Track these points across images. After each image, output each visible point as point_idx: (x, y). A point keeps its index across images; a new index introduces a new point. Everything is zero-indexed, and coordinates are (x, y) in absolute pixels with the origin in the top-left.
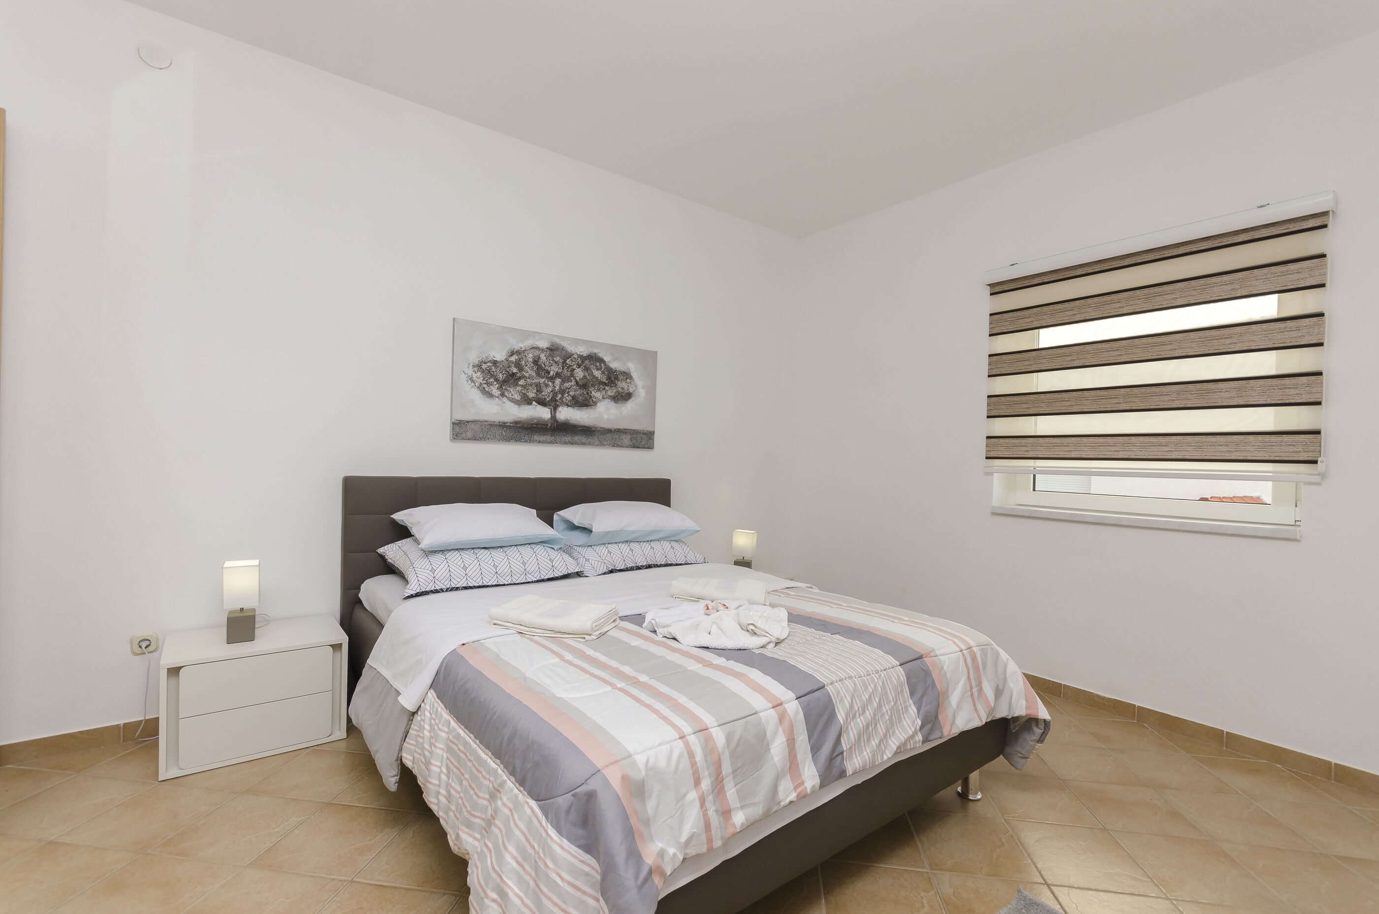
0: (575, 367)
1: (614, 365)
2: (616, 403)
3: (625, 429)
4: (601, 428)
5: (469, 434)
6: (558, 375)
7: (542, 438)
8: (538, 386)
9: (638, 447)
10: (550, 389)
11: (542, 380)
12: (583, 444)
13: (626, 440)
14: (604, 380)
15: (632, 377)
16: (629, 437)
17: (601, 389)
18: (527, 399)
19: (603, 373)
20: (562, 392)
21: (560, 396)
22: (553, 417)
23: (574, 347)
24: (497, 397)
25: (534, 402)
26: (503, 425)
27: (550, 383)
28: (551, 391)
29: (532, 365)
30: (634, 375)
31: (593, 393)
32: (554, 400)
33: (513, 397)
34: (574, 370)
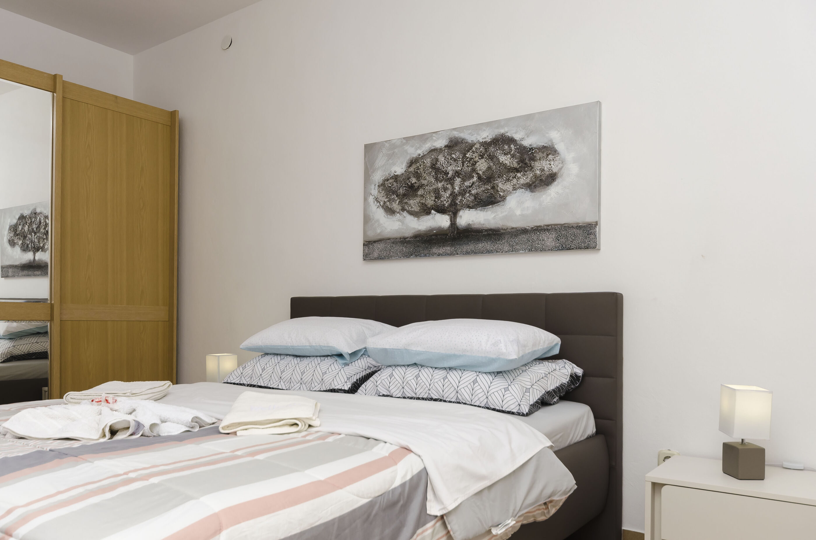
0: (477, 159)
1: (527, 143)
2: (532, 192)
3: (548, 226)
4: (513, 228)
5: (376, 255)
6: (457, 174)
7: (441, 250)
8: (436, 192)
9: (569, 249)
10: (449, 192)
11: (440, 185)
12: (489, 252)
13: (550, 240)
14: (515, 165)
15: (556, 151)
16: (554, 235)
17: (511, 178)
18: (425, 208)
19: (513, 156)
20: (463, 193)
21: (460, 198)
22: (453, 223)
23: (475, 135)
24: (399, 213)
25: (433, 211)
26: (403, 241)
27: (449, 186)
28: (451, 195)
29: (430, 170)
30: (560, 147)
31: (500, 185)
32: (453, 204)
33: (413, 209)
34: (476, 162)
